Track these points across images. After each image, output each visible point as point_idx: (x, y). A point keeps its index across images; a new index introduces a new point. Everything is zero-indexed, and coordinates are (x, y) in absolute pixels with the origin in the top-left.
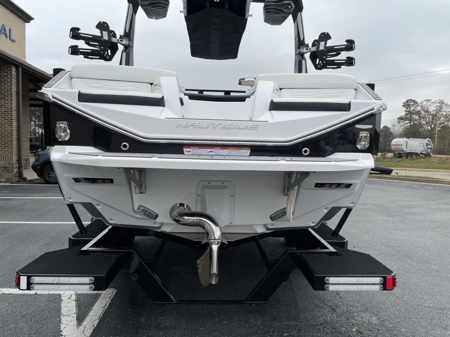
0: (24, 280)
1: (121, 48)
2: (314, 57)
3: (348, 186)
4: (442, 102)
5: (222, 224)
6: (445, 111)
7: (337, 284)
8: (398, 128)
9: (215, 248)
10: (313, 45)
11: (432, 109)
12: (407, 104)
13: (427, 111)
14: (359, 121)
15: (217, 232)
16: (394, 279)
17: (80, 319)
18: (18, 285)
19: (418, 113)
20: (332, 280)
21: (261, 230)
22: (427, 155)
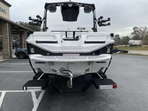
0: (25, 88)
1: (43, 22)
2: (99, 23)
3: (105, 62)
4: (146, 28)
5: (73, 73)
6: (147, 30)
7: (102, 87)
8: (131, 37)
9: (71, 79)
10: (99, 19)
11: (142, 30)
12: (134, 29)
13: (141, 31)
14: (108, 46)
15: (72, 75)
16: (116, 86)
17: (37, 98)
18: (23, 89)
19: (138, 31)
20: (101, 86)
21: (83, 74)
22: (141, 45)
